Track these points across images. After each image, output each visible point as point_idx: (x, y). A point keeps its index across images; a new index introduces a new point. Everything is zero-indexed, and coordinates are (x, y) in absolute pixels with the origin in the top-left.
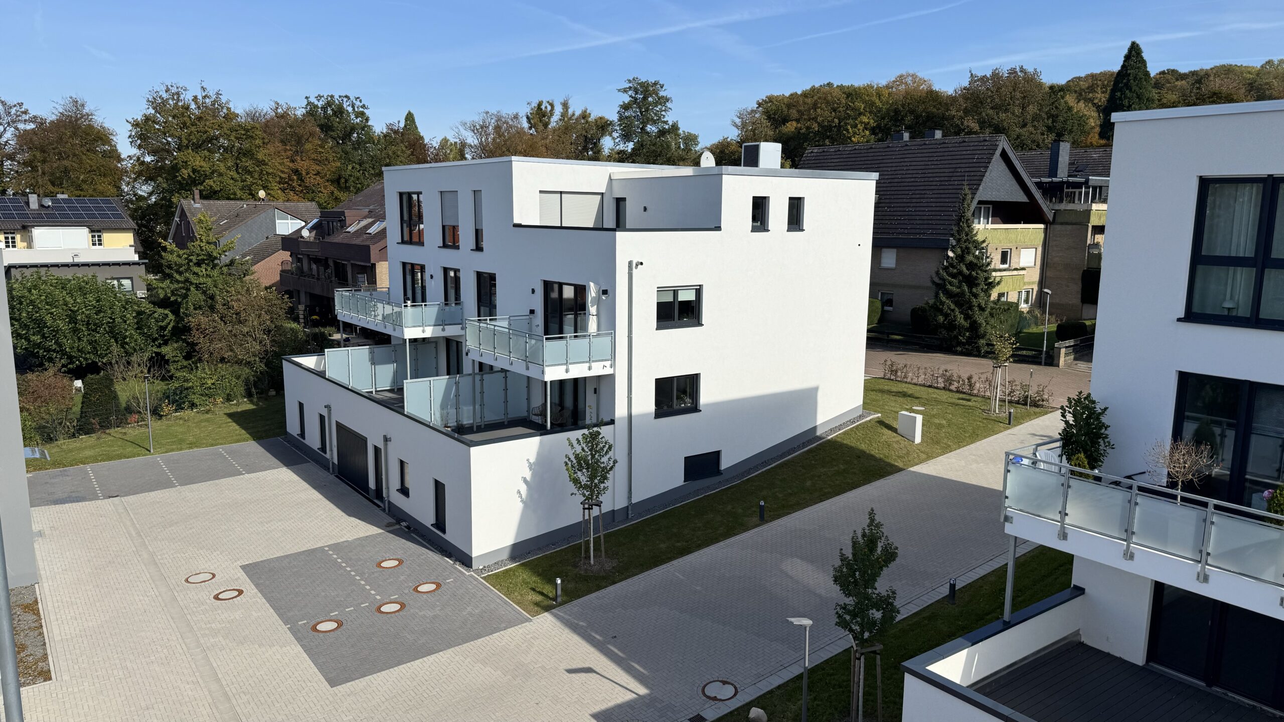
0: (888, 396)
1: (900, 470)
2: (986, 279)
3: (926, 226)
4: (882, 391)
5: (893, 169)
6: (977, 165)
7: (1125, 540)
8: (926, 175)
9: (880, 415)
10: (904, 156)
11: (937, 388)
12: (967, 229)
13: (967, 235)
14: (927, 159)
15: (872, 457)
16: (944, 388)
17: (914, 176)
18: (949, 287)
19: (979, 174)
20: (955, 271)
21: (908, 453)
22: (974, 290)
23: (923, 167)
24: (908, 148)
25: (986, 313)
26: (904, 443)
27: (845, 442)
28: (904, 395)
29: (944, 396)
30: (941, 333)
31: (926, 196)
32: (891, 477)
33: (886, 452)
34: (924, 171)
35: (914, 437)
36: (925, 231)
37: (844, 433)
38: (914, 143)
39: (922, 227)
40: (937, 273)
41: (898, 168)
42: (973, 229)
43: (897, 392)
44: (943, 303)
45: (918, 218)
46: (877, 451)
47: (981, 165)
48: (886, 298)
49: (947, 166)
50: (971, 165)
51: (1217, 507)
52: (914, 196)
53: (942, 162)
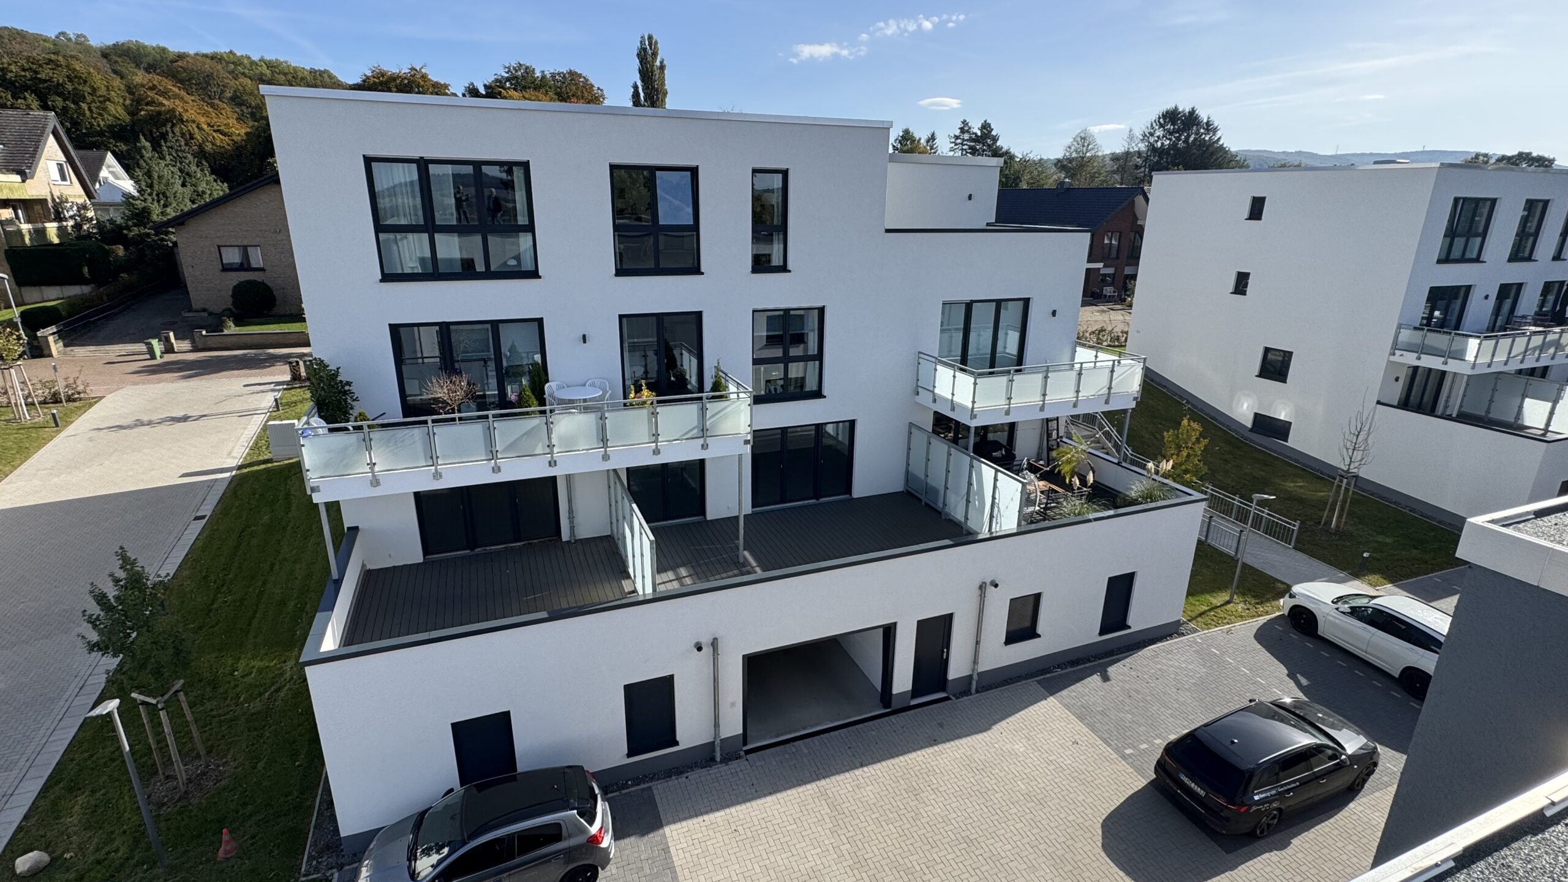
7: (431, 466)
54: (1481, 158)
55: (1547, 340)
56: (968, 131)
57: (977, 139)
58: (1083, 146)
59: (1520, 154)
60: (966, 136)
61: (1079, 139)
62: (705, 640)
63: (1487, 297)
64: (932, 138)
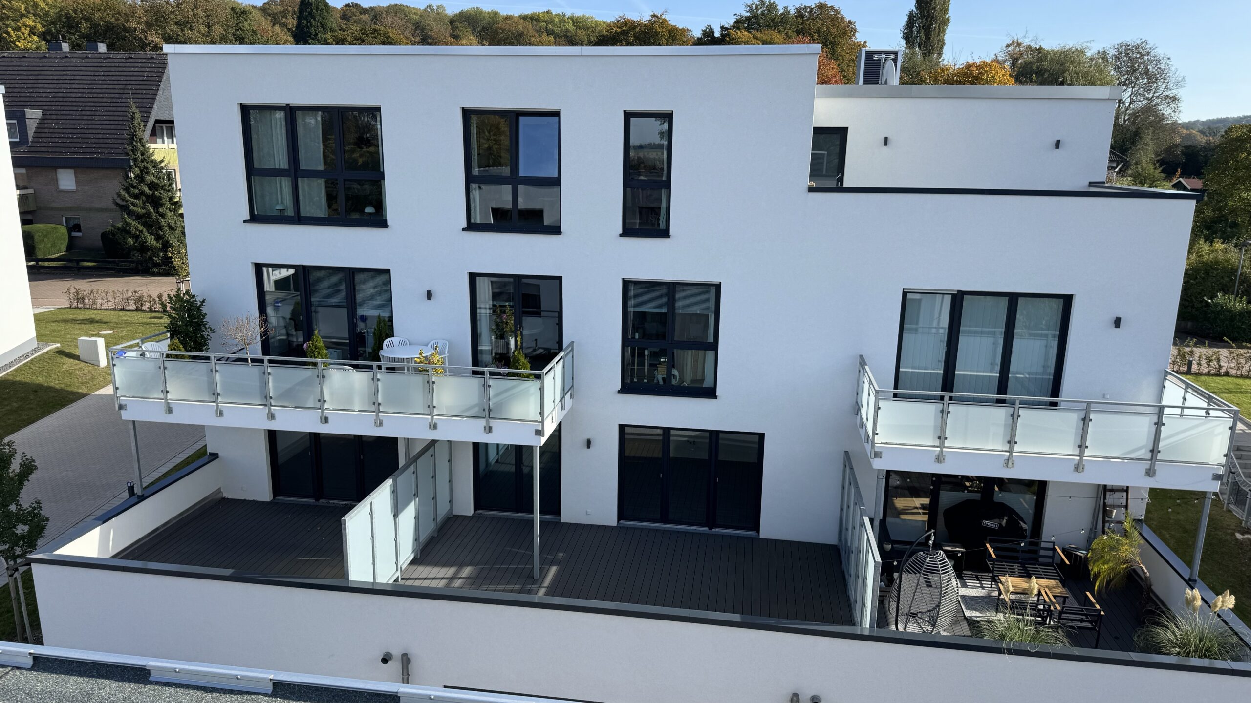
0: (73, 325)
1: (83, 396)
2: (171, 199)
3: (102, 146)
4: (66, 321)
5: (55, 82)
6: (148, 83)
7: (214, 402)
8: (94, 91)
9: (59, 345)
10: (65, 68)
11: (129, 310)
12: (141, 148)
13: (143, 155)
14: (92, 73)
15: (50, 389)
16: (137, 310)
17: (81, 91)
18: (132, 208)
19: (151, 92)
20: (137, 191)
21: (93, 378)
22: (161, 210)
23: (89, 82)
24: (68, 60)
25: (177, 232)
26: (87, 369)
27: (18, 379)
28: (92, 321)
29: (137, 317)
30: (134, 255)
31: (97, 113)
32: (74, 404)
33: (68, 381)
34: (90, 86)
35: (99, 361)
36: (103, 150)
37: (16, 370)
38: (75, 55)
39: (98, 146)
40: (119, 195)
41: (61, 82)
42: (148, 148)
43: (83, 320)
44: (129, 225)
45: (92, 136)
46: (57, 382)
47: (152, 83)
48: (72, 223)
49: (116, 82)
50: (142, 83)
51: (270, 361)
52: (84, 113)
53: (110, 78)
62: (396, 652)
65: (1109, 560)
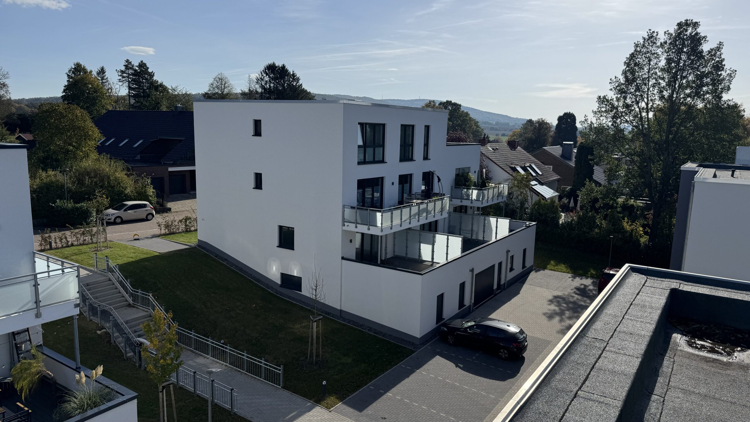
54: (432, 103)
55: (421, 208)
56: (130, 68)
57: (136, 73)
58: (221, 84)
59: (447, 102)
60: (130, 71)
61: (218, 80)
63: (393, 184)
64: (102, 71)
65: (27, 377)
